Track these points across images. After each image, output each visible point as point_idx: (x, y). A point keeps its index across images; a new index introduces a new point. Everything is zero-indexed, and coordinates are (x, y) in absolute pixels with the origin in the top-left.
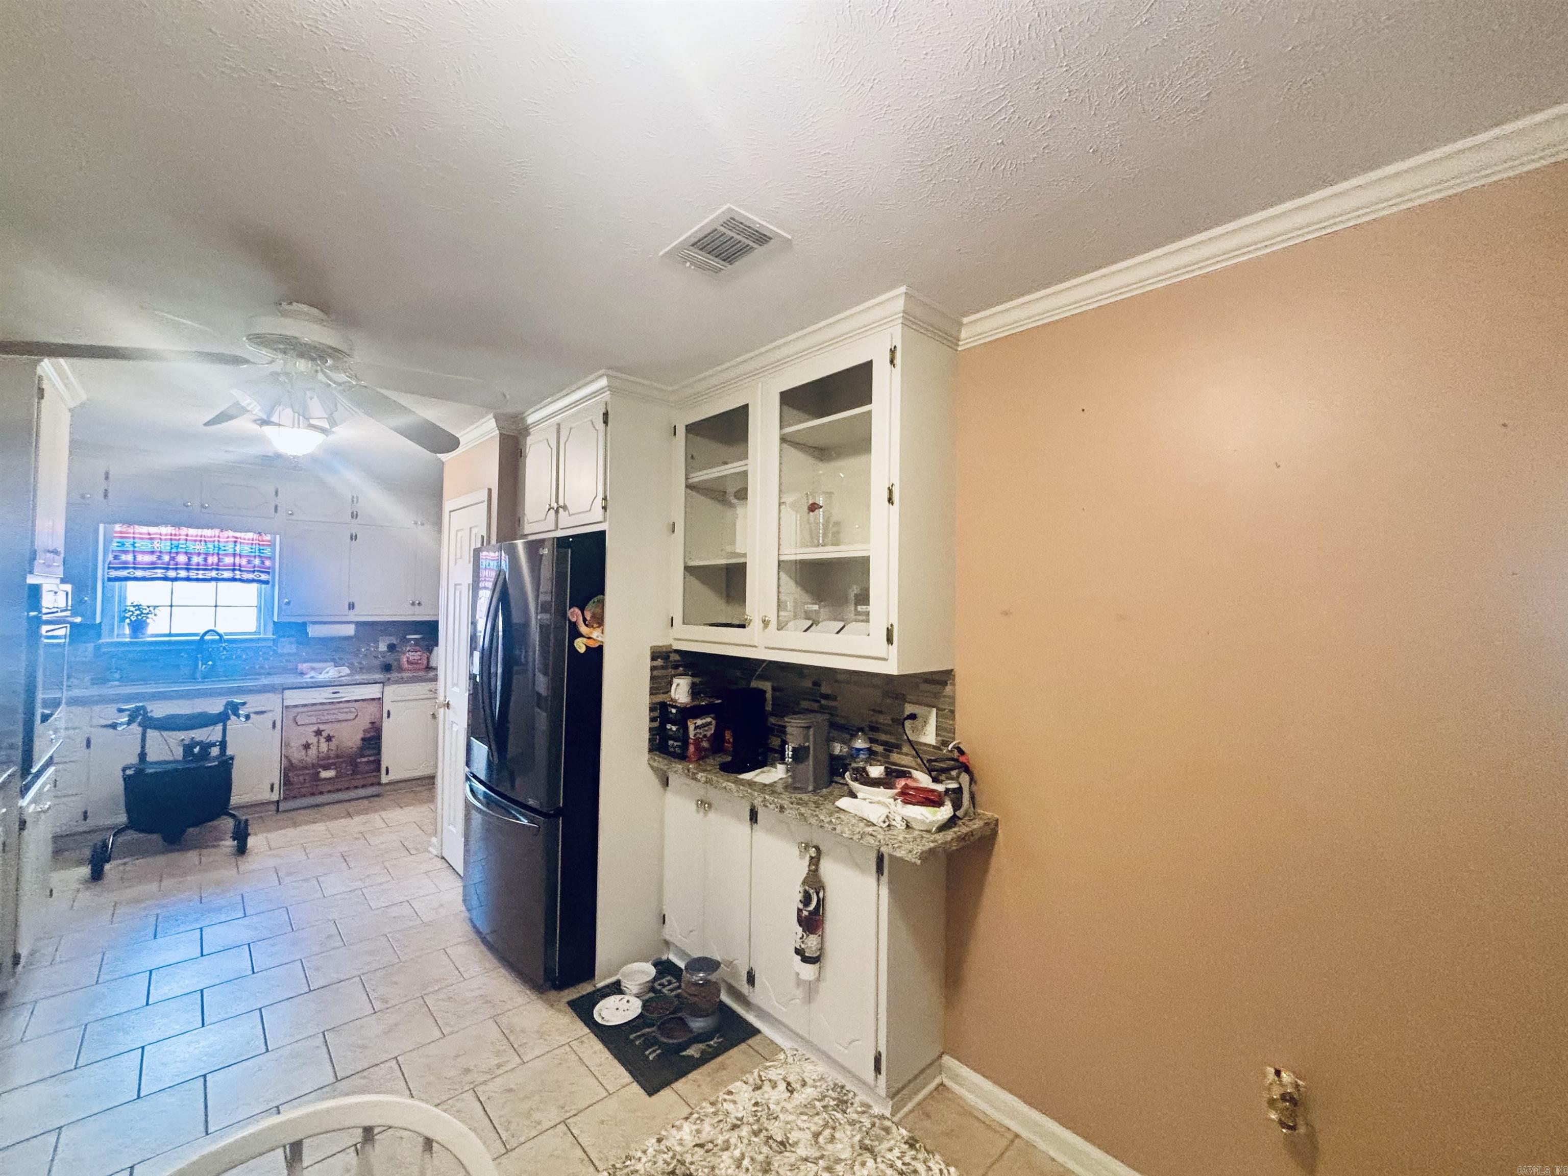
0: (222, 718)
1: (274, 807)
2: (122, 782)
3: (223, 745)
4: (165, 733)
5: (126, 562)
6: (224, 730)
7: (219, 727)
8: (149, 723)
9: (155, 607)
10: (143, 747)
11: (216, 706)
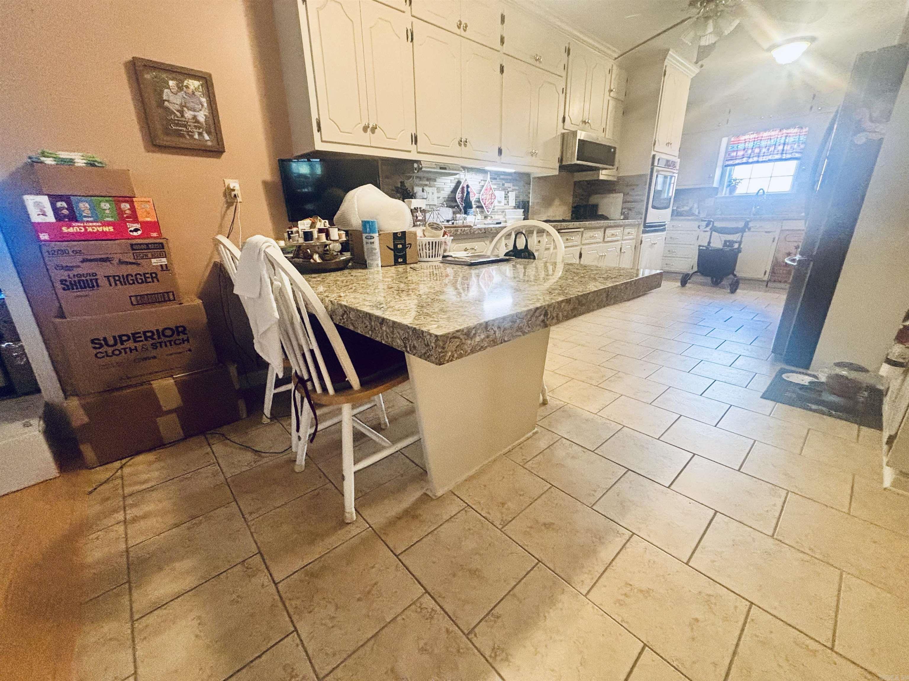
0: (742, 231)
1: (765, 284)
2: (697, 251)
3: (740, 243)
4: (720, 235)
5: (733, 157)
6: (742, 236)
7: (740, 234)
8: (714, 229)
9: (741, 180)
10: (710, 240)
11: (741, 225)
